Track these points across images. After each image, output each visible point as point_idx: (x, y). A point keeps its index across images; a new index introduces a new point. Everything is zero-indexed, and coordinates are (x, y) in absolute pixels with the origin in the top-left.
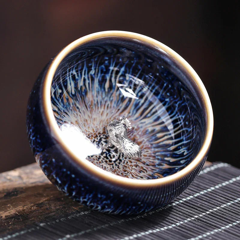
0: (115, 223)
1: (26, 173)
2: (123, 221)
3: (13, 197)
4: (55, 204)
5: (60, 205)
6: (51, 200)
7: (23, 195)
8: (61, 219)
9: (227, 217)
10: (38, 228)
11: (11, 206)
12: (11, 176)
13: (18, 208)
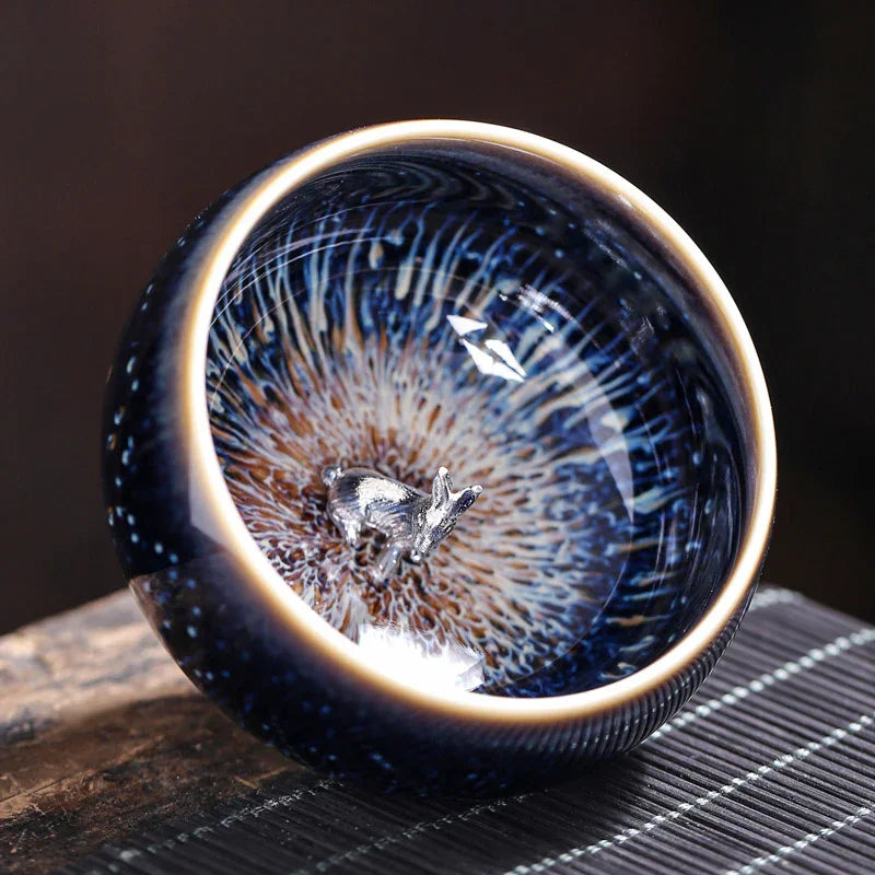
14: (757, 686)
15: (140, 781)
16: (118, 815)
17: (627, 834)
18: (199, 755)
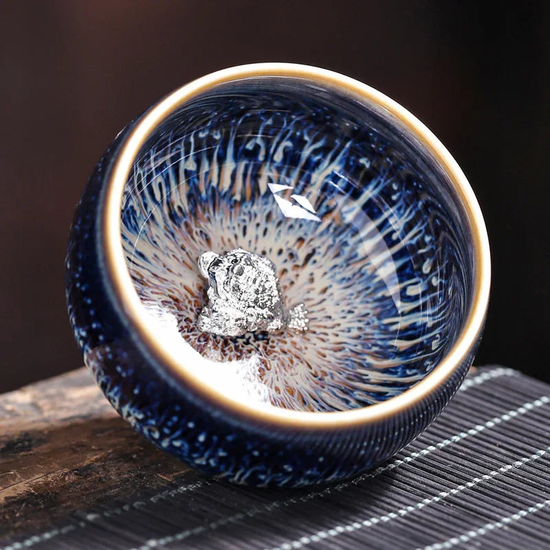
0: (259, 512)
1: (49, 397)
2: (277, 506)
3: (22, 453)
4: (119, 469)
5: (129, 471)
6: (110, 459)
7: (44, 448)
8: (136, 504)
9: (514, 495)
10: (82, 524)
11: (16, 473)
12: (14, 403)
13: (33, 478)
14: (490, 424)
15: (97, 475)
16: (83, 495)
17: (406, 510)
18: (135, 461)
